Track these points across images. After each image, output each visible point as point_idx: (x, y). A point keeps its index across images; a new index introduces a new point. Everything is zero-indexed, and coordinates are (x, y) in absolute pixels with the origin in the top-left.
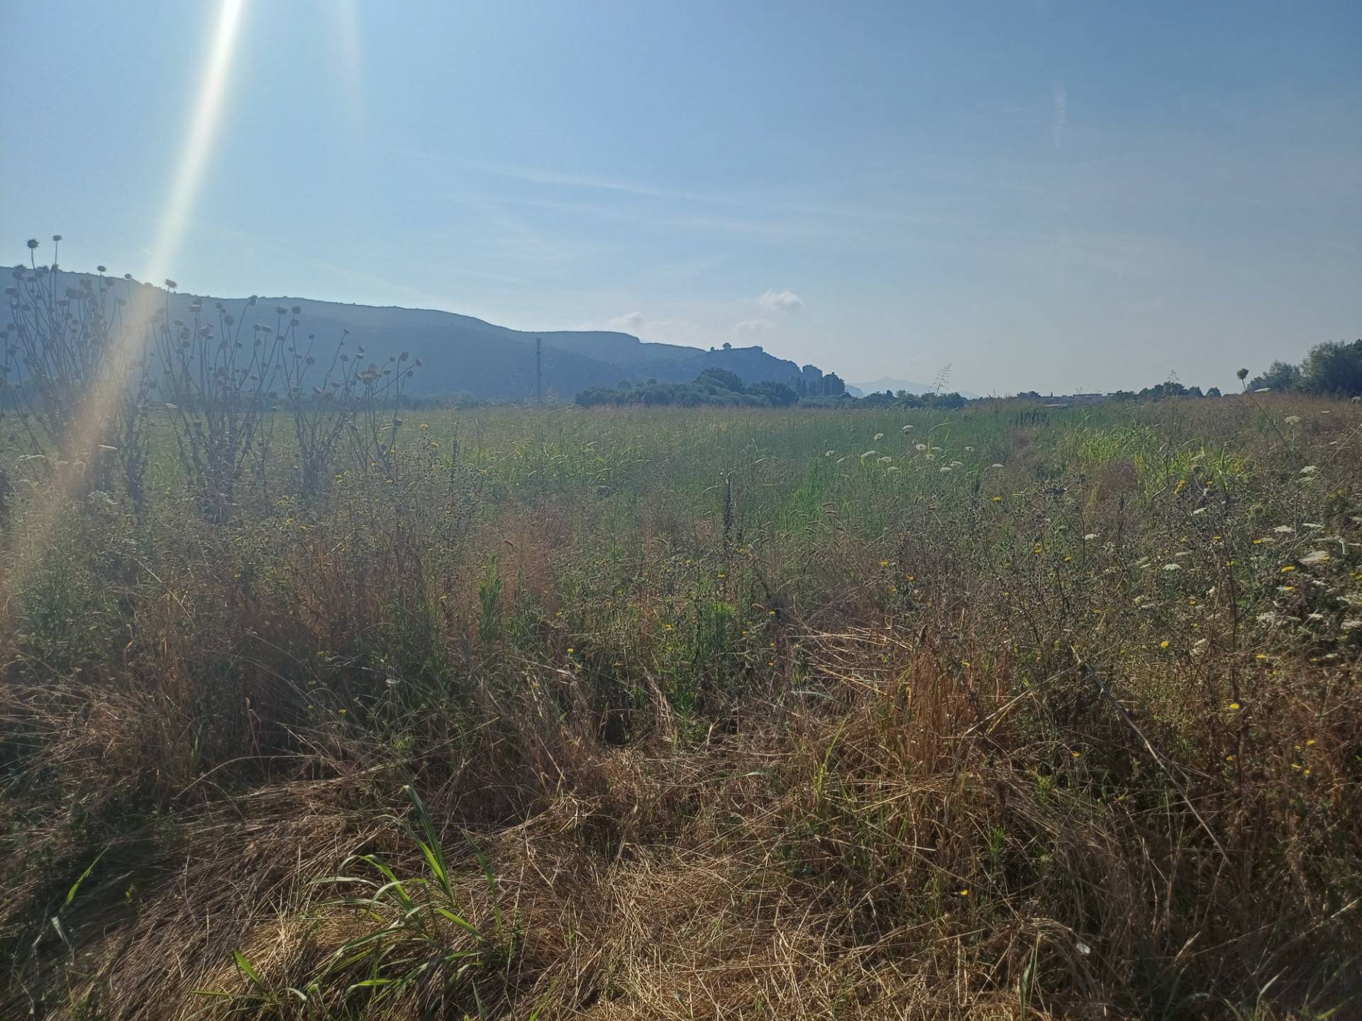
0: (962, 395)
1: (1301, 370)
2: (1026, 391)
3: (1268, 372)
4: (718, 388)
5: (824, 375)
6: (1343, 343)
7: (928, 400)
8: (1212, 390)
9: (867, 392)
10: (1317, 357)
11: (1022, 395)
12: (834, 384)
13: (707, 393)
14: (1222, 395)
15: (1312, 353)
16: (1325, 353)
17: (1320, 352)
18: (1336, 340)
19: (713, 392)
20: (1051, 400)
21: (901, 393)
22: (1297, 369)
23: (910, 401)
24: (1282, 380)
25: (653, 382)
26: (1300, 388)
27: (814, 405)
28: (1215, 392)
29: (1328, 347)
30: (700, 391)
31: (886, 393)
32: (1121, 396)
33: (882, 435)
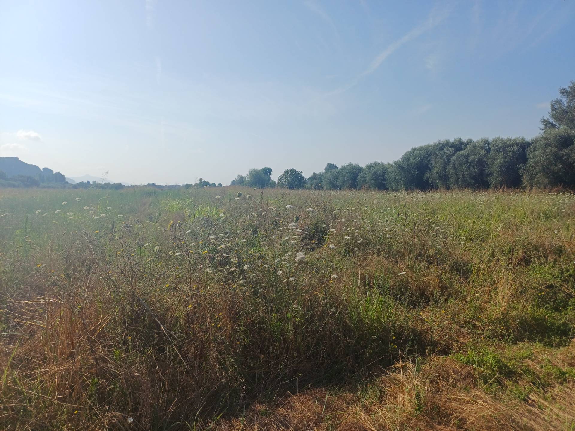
0: (123, 184)
1: (246, 178)
2: (151, 183)
3: (237, 178)
5: (54, 173)
6: (258, 169)
7: (107, 186)
8: (219, 184)
9: (78, 181)
10: (251, 173)
11: (149, 185)
12: (60, 177)
14: (223, 186)
15: (250, 172)
16: (253, 172)
17: (252, 172)
18: (256, 168)
20: (160, 187)
21: (94, 182)
22: (245, 177)
23: (97, 186)
24: (240, 181)
26: (246, 184)
27: (49, 187)
28: (220, 185)
29: (254, 170)
31: (87, 182)
32: (188, 186)
33: (66, 202)
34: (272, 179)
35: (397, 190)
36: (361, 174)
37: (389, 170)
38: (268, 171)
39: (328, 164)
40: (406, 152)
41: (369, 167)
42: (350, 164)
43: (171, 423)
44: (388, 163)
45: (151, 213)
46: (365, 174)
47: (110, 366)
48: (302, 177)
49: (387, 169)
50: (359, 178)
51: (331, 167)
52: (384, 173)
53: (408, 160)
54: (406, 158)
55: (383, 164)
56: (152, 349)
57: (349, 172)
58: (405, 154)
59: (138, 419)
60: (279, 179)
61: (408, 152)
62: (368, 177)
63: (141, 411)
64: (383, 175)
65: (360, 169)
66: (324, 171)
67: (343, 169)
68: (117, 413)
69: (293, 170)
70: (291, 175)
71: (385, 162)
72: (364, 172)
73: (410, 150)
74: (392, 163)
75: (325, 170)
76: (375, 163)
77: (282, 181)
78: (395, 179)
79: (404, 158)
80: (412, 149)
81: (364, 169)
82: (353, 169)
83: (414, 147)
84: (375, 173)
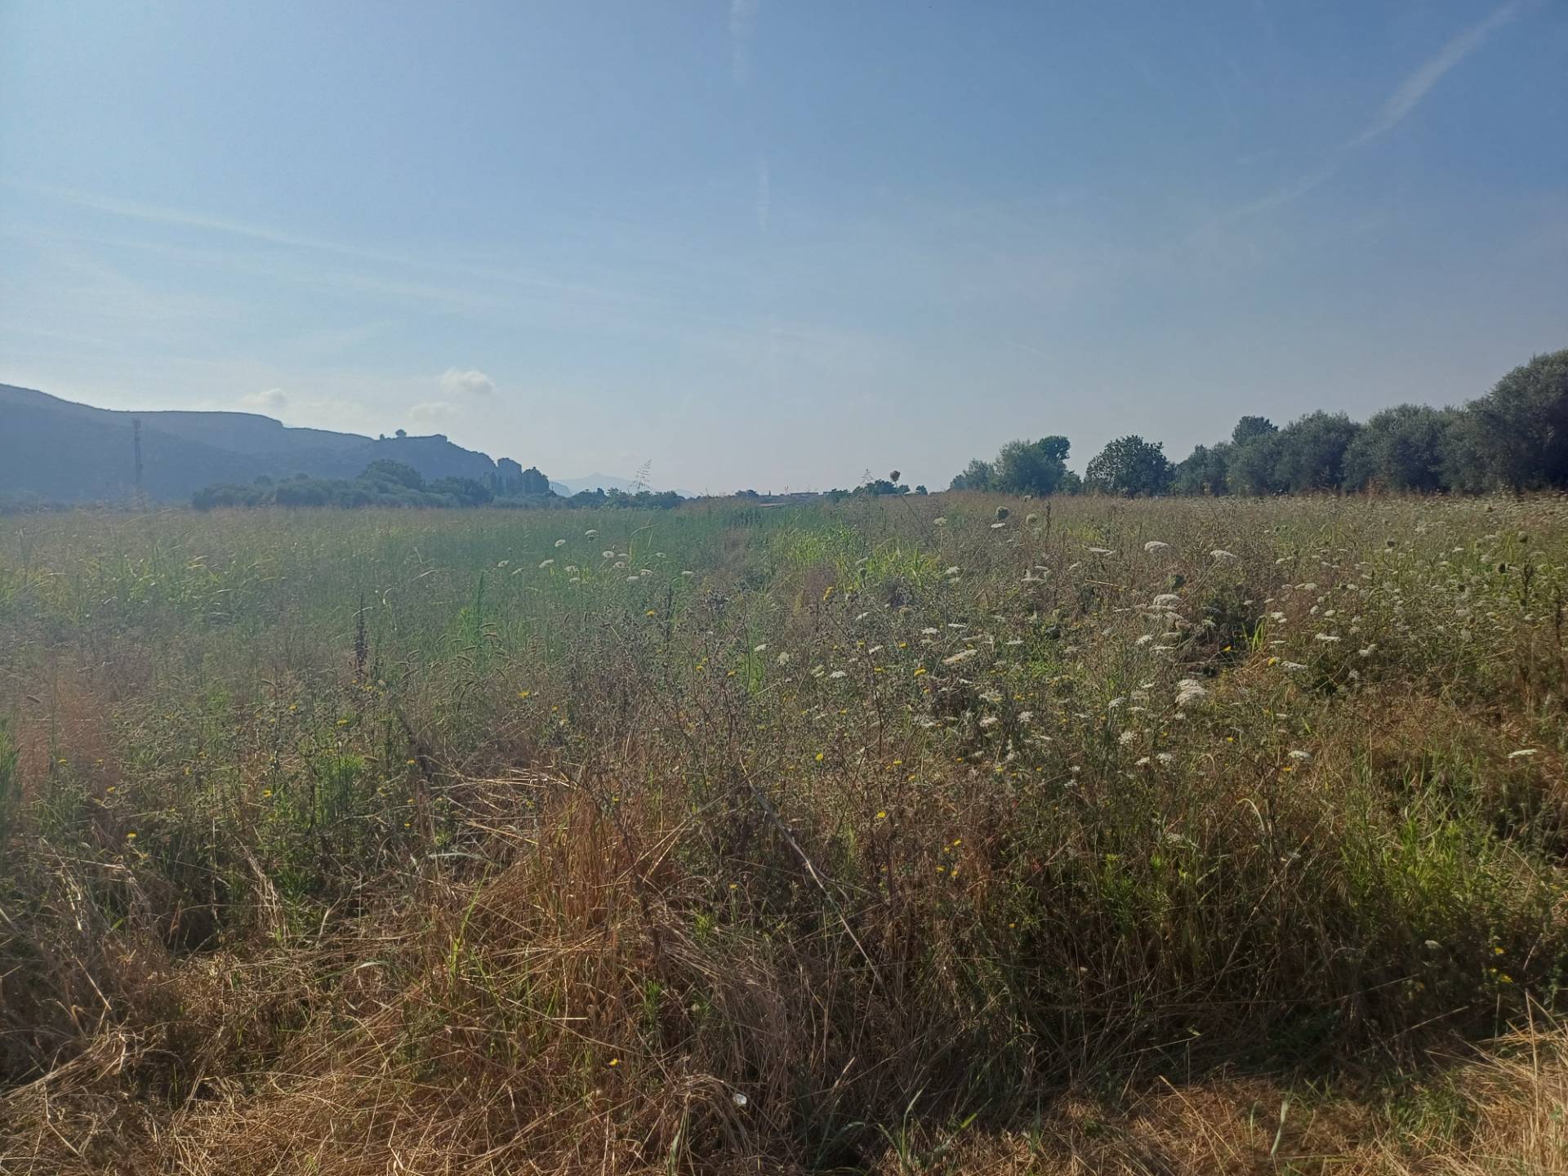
0: (679, 494)
1: (995, 468)
2: (744, 490)
3: (967, 470)
4: (390, 485)
5: (523, 470)
6: (1028, 442)
7: (644, 500)
8: (918, 488)
9: (575, 490)
10: (1007, 455)
11: (740, 494)
12: (536, 481)
13: (376, 490)
14: (929, 493)
15: (1004, 451)
16: (1014, 452)
17: (1010, 451)
18: (1023, 440)
19: (383, 490)
20: (768, 499)
21: (613, 491)
22: (991, 467)
23: (622, 500)
24: (977, 479)
25: (302, 477)
26: (994, 486)
27: (514, 506)
28: (922, 489)
29: (1016, 446)
30: (365, 488)
31: (596, 491)
32: (836, 496)
33: (564, 541)
34: (1069, 469)
35: (1478, 492)
36: (1356, 444)
37: (1449, 431)
38: (1057, 447)
39: (1245, 419)
40: (1510, 369)
41: (1382, 423)
42: (1319, 416)
43: (840, 1121)
44: (1448, 409)
45: (751, 568)
46: (1367, 444)
47: (685, 953)
48: (1162, 461)
49: (1444, 426)
50: (1347, 456)
51: (1253, 427)
52: (1434, 438)
53: (1519, 394)
54: (1515, 387)
55: (1428, 411)
56: (787, 922)
57: (1316, 439)
58: (1509, 377)
59: (759, 1099)
60: (1090, 468)
61: (1520, 370)
62: (1380, 453)
63: (765, 1080)
64: (1431, 444)
65: (1351, 430)
66: (1229, 440)
67: (1295, 430)
68: (710, 1077)
69: (1135, 441)
70: (1129, 454)
71: (1438, 407)
72: (1367, 438)
73: (1526, 364)
74: (1460, 404)
75: (1236, 437)
76: (1404, 410)
77: (1102, 475)
78: (1472, 458)
79: (1504, 390)
80: (1535, 361)
81: (1365, 431)
82: (1328, 430)
83: (1538, 355)
84: (1405, 442)
